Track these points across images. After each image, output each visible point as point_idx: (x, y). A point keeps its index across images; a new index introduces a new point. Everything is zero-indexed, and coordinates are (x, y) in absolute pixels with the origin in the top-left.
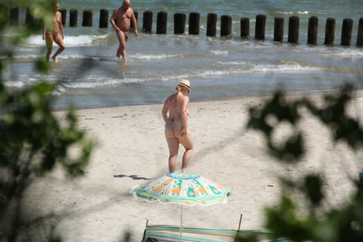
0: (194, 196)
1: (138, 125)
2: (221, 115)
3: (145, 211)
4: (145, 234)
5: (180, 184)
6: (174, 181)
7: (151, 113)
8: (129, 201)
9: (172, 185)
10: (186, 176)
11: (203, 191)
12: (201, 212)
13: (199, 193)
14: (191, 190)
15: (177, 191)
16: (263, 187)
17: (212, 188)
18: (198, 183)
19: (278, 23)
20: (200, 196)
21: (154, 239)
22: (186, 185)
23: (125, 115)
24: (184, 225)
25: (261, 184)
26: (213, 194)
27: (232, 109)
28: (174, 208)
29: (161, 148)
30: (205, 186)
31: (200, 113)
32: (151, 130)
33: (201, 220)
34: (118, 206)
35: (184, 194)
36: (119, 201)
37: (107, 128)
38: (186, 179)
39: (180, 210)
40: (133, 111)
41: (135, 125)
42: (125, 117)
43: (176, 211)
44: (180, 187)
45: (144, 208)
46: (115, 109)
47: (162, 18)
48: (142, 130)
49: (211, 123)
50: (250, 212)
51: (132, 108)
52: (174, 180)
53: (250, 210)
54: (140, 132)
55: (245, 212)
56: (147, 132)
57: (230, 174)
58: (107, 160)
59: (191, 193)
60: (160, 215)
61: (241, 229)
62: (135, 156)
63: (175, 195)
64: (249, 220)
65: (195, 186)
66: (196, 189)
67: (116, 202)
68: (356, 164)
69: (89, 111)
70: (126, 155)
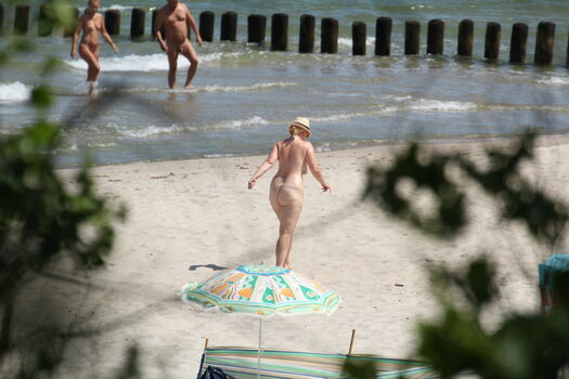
0: (273, 302)
1: (192, 190)
3: (202, 325)
4: (203, 360)
5: (253, 283)
6: (244, 277)
7: (212, 171)
8: (178, 310)
9: (241, 284)
10: (266, 270)
11: (289, 294)
12: (290, 326)
13: (283, 296)
14: (269, 292)
15: (247, 294)
16: (388, 287)
17: (305, 290)
18: (283, 282)
19: (412, 30)
20: (284, 301)
21: (216, 368)
22: (263, 284)
23: (172, 174)
24: (264, 347)
25: (385, 283)
26: (307, 300)
27: (339, 165)
28: (248, 321)
29: (228, 227)
30: (294, 286)
32: (212, 197)
33: (291, 338)
34: (161, 318)
35: (257, 298)
36: (162, 309)
37: (143, 196)
38: (264, 275)
39: (257, 324)
40: (183, 168)
41: (188, 190)
42: (171, 178)
43: (251, 325)
44: (253, 288)
45: (201, 320)
46: (155, 165)
48: (197, 198)
50: (367, 326)
51: (182, 163)
52: (246, 275)
53: (368, 323)
54: (195, 201)
55: (360, 325)
56: (206, 202)
57: (336, 268)
58: (143, 246)
59: (269, 298)
60: (226, 331)
61: (353, 352)
62: (188, 239)
63: (244, 300)
64: (366, 338)
65: (276, 286)
66: (278, 291)
67: (158, 311)
68: (534, 252)
69: (115, 168)
70: (173, 238)
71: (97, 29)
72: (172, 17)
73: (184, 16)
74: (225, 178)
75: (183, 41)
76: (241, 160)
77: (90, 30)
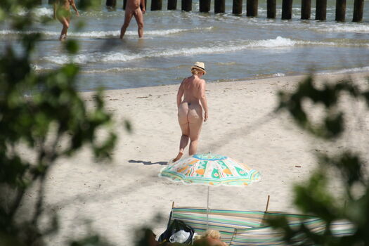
0: (219, 177)
2: (248, 95)
3: (171, 193)
4: (171, 215)
6: (199, 162)
8: (155, 183)
9: (197, 166)
10: (212, 157)
11: (228, 172)
12: (228, 194)
13: (224, 174)
14: (216, 171)
15: (201, 173)
16: (291, 168)
17: (238, 170)
18: (224, 164)
20: (226, 177)
22: (211, 166)
23: (150, 95)
24: (211, 207)
25: (289, 165)
26: (239, 176)
27: (258, 89)
28: (200, 190)
30: (231, 167)
31: (226, 93)
33: (228, 202)
34: (144, 188)
35: (208, 175)
37: (132, 109)
38: (211, 160)
39: (206, 192)
40: (158, 91)
41: (161, 106)
42: (150, 98)
43: (202, 192)
44: (205, 168)
45: (170, 190)
46: (139, 90)
48: (167, 111)
49: (238, 103)
50: (278, 193)
51: (157, 88)
54: (165, 113)
55: (273, 193)
56: (173, 113)
57: (257, 155)
58: (132, 142)
59: (216, 175)
60: (186, 196)
61: (269, 210)
62: (161, 137)
63: (200, 176)
64: (277, 201)
65: (220, 168)
67: (142, 184)
69: (114, 92)
70: (152, 136)
75: (137, 8)
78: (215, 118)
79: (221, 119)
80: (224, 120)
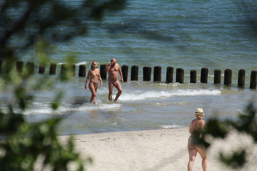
1: (118, 146)
2: (177, 139)
7: (127, 137)
19: (217, 73)
23: (109, 138)
29: (134, 162)
31: (161, 137)
32: (127, 149)
37: (96, 148)
40: (114, 135)
41: (116, 146)
42: (108, 140)
46: (101, 134)
47: (135, 70)
48: (120, 149)
49: (170, 144)
51: (113, 133)
54: (119, 151)
56: (124, 151)
62: (116, 168)
69: (83, 136)
70: (109, 167)
71: (97, 75)
72: (112, 70)
73: (117, 69)
74: (133, 140)
76: (140, 132)
77: (94, 76)
78: (154, 155)
79: (158, 156)
80: (160, 156)
